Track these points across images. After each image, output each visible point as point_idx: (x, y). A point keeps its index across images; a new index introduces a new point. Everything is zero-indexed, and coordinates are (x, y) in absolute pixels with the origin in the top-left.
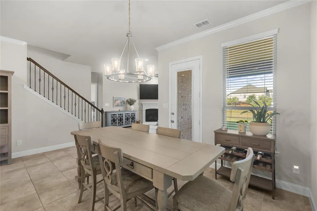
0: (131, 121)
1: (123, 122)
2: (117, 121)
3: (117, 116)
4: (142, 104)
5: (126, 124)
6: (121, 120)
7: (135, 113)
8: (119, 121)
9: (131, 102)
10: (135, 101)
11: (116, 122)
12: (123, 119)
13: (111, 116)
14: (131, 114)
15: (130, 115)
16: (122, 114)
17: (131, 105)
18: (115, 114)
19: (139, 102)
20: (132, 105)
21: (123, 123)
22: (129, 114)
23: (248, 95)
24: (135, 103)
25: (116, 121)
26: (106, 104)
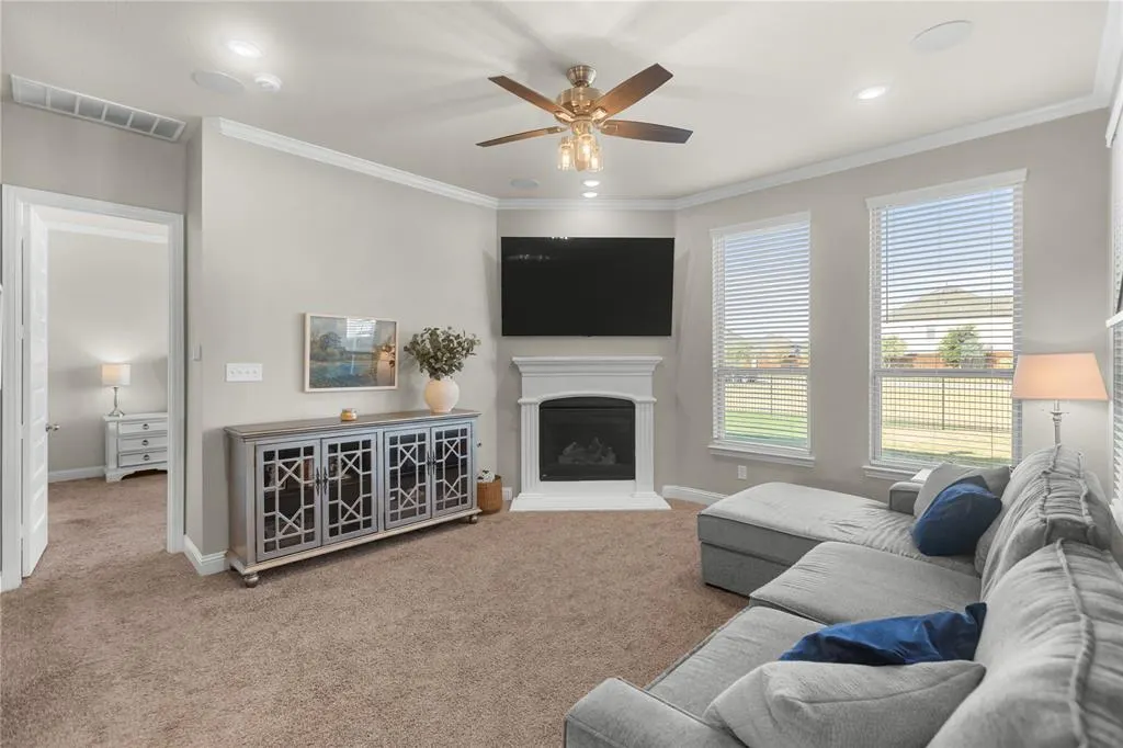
0: (439, 486)
1: (368, 501)
2: (322, 502)
3: (320, 461)
4: (514, 367)
5: (394, 517)
6: (354, 487)
7: (464, 432)
8: (333, 496)
9: (438, 355)
10: (469, 347)
11: (310, 513)
12: (368, 478)
13: (261, 463)
14: (439, 436)
15: (430, 448)
16: (367, 444)
17: (435, 373)
18: (301, 445)
19: (500, 354)
20: (446, 373)
21: (367, 511)
22: (422, 437)
23: (944, 328)
24: (467, 362)
25: (310, 499)
26: (230, 366)
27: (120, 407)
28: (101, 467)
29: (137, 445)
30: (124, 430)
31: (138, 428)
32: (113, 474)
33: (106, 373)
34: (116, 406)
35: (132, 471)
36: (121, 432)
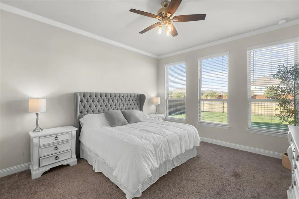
27: (40, 126)
28: (28, 164)
29: (52, 151)
30: (43, 142)
31: (52, 140)
32: (36, 173)
33: (31, 104)
34: (37, 124)
35: (48, 168)
36: (41, 144)
